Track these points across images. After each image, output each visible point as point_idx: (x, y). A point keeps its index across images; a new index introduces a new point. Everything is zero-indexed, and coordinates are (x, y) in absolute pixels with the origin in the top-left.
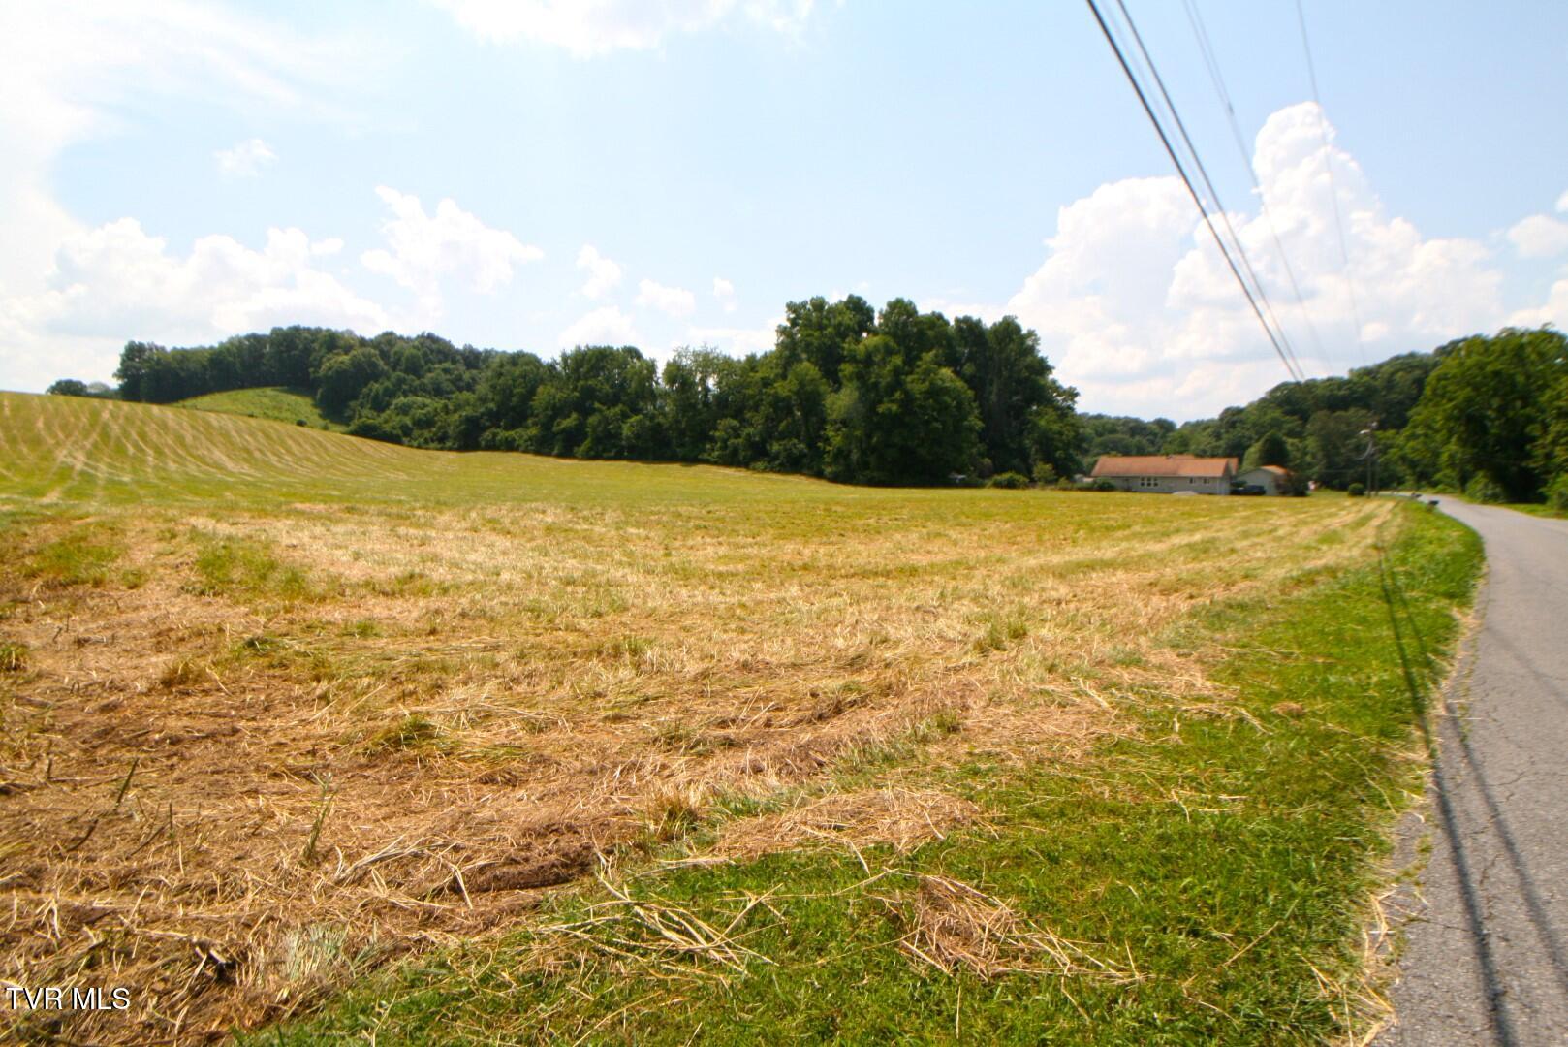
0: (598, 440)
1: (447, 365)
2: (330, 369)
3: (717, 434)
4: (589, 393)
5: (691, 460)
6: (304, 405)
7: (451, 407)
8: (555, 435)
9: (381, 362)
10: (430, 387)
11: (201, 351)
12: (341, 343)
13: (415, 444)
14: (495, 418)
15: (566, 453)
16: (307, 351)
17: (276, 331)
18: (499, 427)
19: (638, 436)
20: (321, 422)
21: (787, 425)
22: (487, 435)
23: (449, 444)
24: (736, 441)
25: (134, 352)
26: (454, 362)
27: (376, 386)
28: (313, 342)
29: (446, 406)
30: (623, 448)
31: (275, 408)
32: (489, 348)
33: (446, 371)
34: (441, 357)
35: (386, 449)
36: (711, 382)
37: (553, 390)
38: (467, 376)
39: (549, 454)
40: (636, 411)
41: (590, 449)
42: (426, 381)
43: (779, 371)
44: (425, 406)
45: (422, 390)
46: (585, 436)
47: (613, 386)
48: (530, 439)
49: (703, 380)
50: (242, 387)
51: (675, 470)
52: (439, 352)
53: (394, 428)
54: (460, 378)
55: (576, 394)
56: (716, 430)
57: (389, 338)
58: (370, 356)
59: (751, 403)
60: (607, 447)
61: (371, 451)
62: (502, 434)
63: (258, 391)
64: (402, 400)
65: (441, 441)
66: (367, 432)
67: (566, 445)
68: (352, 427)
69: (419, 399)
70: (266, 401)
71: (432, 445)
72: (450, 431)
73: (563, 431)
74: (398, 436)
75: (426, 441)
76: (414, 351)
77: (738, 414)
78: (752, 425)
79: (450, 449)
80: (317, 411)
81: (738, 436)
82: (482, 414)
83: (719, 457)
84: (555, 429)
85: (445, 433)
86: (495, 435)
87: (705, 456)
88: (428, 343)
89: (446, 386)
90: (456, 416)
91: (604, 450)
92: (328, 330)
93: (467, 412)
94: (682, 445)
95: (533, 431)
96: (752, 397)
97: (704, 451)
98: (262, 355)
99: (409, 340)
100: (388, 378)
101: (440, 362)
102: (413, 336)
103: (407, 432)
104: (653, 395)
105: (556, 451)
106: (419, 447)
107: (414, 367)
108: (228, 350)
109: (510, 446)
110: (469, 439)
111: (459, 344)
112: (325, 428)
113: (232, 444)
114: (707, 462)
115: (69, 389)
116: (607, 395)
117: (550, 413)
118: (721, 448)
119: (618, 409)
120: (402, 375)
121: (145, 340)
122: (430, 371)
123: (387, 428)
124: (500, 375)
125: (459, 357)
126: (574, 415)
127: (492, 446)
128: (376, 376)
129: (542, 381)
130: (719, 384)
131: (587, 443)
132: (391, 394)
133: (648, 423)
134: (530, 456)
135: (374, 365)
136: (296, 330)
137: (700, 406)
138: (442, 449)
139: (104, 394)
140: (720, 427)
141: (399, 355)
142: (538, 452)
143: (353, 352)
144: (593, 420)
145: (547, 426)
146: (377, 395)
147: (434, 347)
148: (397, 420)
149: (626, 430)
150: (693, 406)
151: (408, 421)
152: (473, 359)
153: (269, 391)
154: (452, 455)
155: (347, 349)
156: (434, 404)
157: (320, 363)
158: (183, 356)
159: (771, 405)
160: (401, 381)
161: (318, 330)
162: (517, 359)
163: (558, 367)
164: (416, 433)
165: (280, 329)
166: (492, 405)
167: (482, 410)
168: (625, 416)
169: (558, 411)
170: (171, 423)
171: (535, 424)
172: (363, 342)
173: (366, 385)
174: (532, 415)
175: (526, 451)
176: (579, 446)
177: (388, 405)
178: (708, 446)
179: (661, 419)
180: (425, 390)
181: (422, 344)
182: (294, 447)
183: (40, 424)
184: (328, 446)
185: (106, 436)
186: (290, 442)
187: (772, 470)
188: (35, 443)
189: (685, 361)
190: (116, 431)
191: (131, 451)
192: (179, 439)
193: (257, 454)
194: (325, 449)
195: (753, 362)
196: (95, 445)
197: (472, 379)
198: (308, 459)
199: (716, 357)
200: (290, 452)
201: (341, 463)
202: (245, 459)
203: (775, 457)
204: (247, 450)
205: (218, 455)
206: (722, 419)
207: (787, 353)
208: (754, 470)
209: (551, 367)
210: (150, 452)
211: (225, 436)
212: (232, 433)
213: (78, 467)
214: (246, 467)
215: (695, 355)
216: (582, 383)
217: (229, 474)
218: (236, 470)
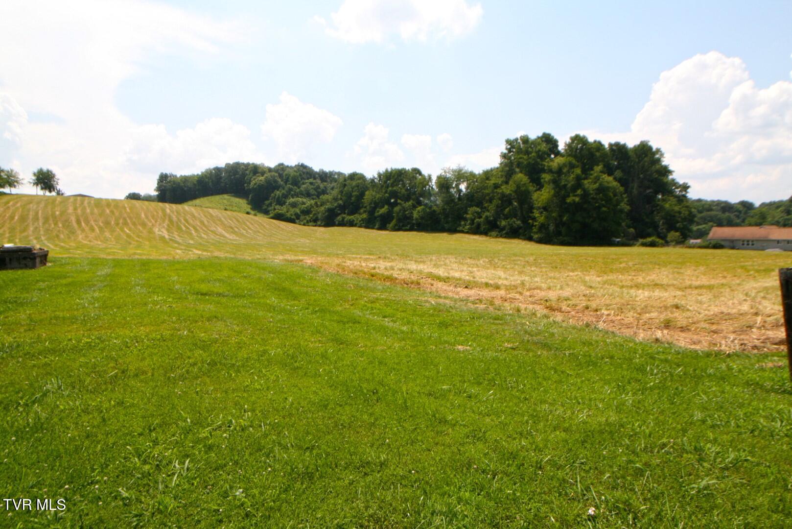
0: (399, 220)
1: (311, 180)
2: (255, 184)
3: (468, 216)
4: (394, 194)
5: (453, 230)
6: (243, 203)
7: (319, 203)
8: (376, 218)
9: (280, 180)
10: (304, 192)
11: (193, 176)
12: (260, 170)
13: (302, 223)
14: (343, 208)
15: (383, 227)
16: (244, 175)
17: (227, 165)
18: (345, 213)
19: (422, 218)
20: (253, 212)
21: (510, 210)
22: (339, 218)
23: (319, 223)
24: (479, 220)
25: (163, 178)
26: (315, 179)
27: (278, 192)
28: (246, 170)
29: (316, 203)
30: (414, 224)
31: (230, 205)
32: (332, 170)
33: (311, 183)
34: (308, 176)
35: (290, 226)
36: (463, 187)
37: (374, 193)
38: (322, 186)
39: (373, 228)
40: (419, 203)
41: (396, 225)
42: (302, 189)
43: (504, 179)
44: (304, 203)
45: (300, 194)
46: (393, 218)
47: (407, 190)
48: (362, 220)
49: (457, 186)
50: (212, 195)
51: (445, 235)
52: (307, 173)
53: (291, 215)
54: (318, 187)
55: (387, 195)
56: (467, 214)
57: (281, 168)
58: (274, 176)
59: (487, 198)
60: (405, 224)
61: (281, 226)
62: (348, 218)
63: (221, 196)
64: (292, 200)
65: (315, 222)
66: (279, 217)
67: (383, 223)
68: (271, 215)
69: (300, 199)
70: (225, 201)
71: (310, 224)
72: (320, 216)
73: (381, 216)
74: (294, 219)
75: (308, 222)
76: (295, 173)
77: (479, 204)
78: (488, 211)
79: (320, 226)
80: (250, 206)
81: (480, 217)
82: (336, 207)
83: (469, 229)
84: (376, 214)
85: (317, 217)
86: (343, 218)
87: (461, 228)
88: (301, 168)
89: (312, 192)
90: (322, 208)
91: (403, 226)
92: (253, 164)
93: (328, 206)
94: (447, 222)
95: (365, 216)
96: (488, 194)
97: (460, 225)
98: (221, 178)
99: (291, 167)
100: (284, 189)
101: (308, 179)
102: (293, 165)
103: (298, 217)
104: (429, 194)
105: (377, 226)
106: (304, 225)
107: (296, 183)
108: (206, 176)
109: (351, 224)
110: (330, 220)
111: (316, 169)
112: (255, 215)
113: (223, 224)
114: (462, 232)
115: (134, 197)
116: (404, 195)
117: (373, 205)
118: (470, 224)
119: (410, 203)
120: (291, 186)
122: (303, 184)
123: (288, 215)
124: (345, 185)
125: (317, 176)
126: (386, 207)
127: (342, 224)
128: (277, 188)
129: (367, 189)
130: (467, 188)
131: (394, 222)
132: (285, 196)
133: (428, 210)
134: (363, 229)
135: (276, 181)
136: (237, 165)
137: (456, 200)
138: (315, 226)
139: (150, 199)
140: (469, 212)
141: (288, 176)
142: (367, 227)
143: (266, 175)
144: (397, 209)
145: (372, 212)
146: (279, 197)
147: (304, 170)
148: (292, 211)
149: (415, 215)
150: (453, 200)
151: (298, 211)
152: (324, 177)
153: (226, 196)
154: (322, 229)
155: (263, 174)
156: (309, 202)
157: (250, 181)
158: (185, 179)
159: (499, 199)
160: (290, 190)
161: (248, 164)
162: (353, 176)
163: (376, 180)
164: (302, 217)
165: (229, 164)
166: (341, 202)
167: (336, 205)
168: (414, 207)
169: (377, 205)
171: (365, 212)
172: (270, 170)
173: (273, 192)
174: (362, 207)
175: (360, 227)
176: (390, 223)
177: (284, 203)
178: (463, 223)
179: (435, 208)
180: (302, 195)
181: (298, 169)
182: (251, 226)
183: (143, 216)
184: (265, 225)
185: (171, 220)
186: (248, 223)
187: (501, 236)
188: (144, 225)
189: (448, 175)
190: (175, 219)
191: (184, 228)
192: (202, 222)
193: (236, 230)
194: (264, 226)
195: (487, 174)
196: (168, 225)
197: (325, 187)
198: (259, 232)
199: (466, 173)
200: (249, 228)
201: (274, 234)
202: (232, 232)
203: (503, 229)
204: (232, 228)
205: (220, 230)
206: (470, 207)
207: (507, 168)
208: (490, 236)
209: (373, 180)
210: (192, 229)
211: (220, 220)
212: (223, 219)
213: (167, 237)
214: (234, 235)
215: (454, 171)
216: (390, 188)
217: (230, 240)
218: (231, 237)
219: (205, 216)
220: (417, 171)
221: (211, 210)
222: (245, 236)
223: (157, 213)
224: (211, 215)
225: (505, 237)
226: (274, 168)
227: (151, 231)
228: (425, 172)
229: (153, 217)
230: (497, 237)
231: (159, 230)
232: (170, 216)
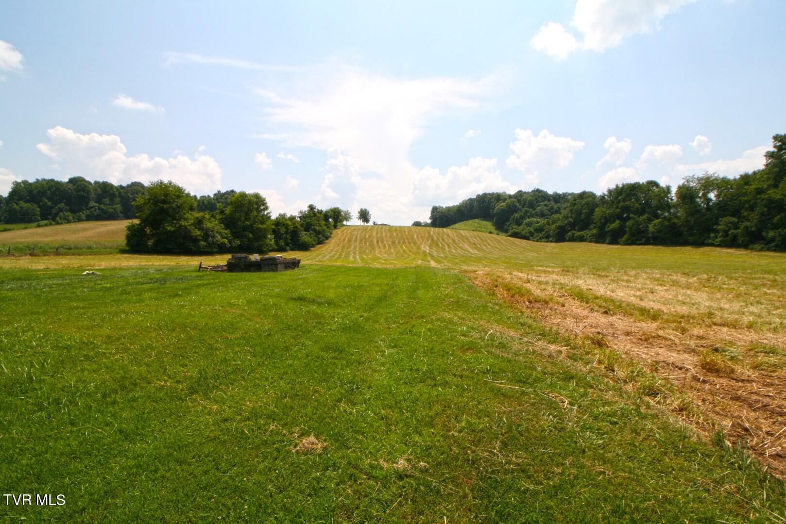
0: (633, 234)
1: (546, 202)
2: (498, 209)
3: (719, 227)
4: (627, 209)
5: (699, 243)
6: (489, 225)
7: (551, 222)
8: (606, 233)
9: (518, 204)
10: (539, 213)
11: (454, 207)
12: (502, 198)
13: (535, 240)
14: (573, 225)
15: (614, 242)
16: (490, 203)
17: (478, 196)
18: (575, 230)
19: (659, 231)
20: (496, 232)
21: (781, 219)
22: (570, 234)
23: (550, 239)
24: (736, 232)
25: (435, 210)
26: (549, 200)
27: (517, 215)
28: (491, 199)
29: (548, 222)
30: (649, 238)
31: (479, 227)
32: (565, 192)
33: (546, 205)
34: (543, 199)
35: (524, 242)
36: (712, 196)
37: (604, 209)
38: (555, 207)
39: (603, 243)
40: (657, 216)
41: (628, 239)
42: (537, 210)
43: (771, 182)
44: (538, 222)
45: (536, 215)
46: (625, 233)
47: (641, 204)
48: (592, 235)
49: (705, 195)
50: (467, 220)
51: (688, 249)
52: (542, 196)
53: (526, 233)
54: (552, 208)
55: (619, 210)
56: (719, 225)
57: (520, 194)
58: (513, 202)
59: (747, 205)
60: (639, 238)
61: (516, 242)
62: (577, 234)
63: (473, 221)
64: (528, 220)
65: (547, 238)
66: (515, 235)
67: (615, 238)
68: (509, 234)
69: (535, 219)
70: (476, 224)
71: (543, 240)
72: (551, 233)
73: (612, 230)
74: (528, 237)
75: (540, 238)
76: (531, 198)
77: (736, 213)
78: (749, 220)
79: (551, 242)
80: (494, 227)
81: (737, 228)
82: (567, 224)
83: (720, 241)
84: (606, 230)
85: (549, 234)
86: (573, 234)
87: (710, 241)
88: (537, 193)
89: (546, 212)
90: (554, 226)
91: (637, 240)
92: (497, 193)
93: (559, 224)
94: (692, 235)
95: (594, 231)
96: (748, 202)
97: (709, 238)
98: (473, 207)
99: (528, 193)
100: (521, 211)
101: (543, 201)
102: (530, 191)
103: (531, 234)
104: (668, 206)
105: (607, 241)
106: (537, 241)
107: (532, 205)
108: (462, 206)
109: (582, 239)
110: (560, 236)
111: (550, 192)
112: (498, 234)
113: (470, 242)
114: (712, 245)
115: (417, 224)
116: (637, 209)
117: (603, 221)
118: (722, 236)
119: (645, 217)
120: (527, 209)
121: (437, 205)
122: (538, 206)
123: (523, 233)
124: (575, 204)
125: (551, 198)
126: (617, 222)
127: (572, 240)
128: (516, 211)
129: (597, 206)
130: (718, 196)
131: (626, 236)
132: (523, 218)
133: (666, 223)
134: (593, 244)
135: (515, 206)
136: (485, 195)
137: (704, 211)
138: (547, 242)
139: (426, 225)
140: (721, 223)
141: (525, 200)
142: (597, 242)
143: (507, 201)
144: (629, 223)
145: (602, 228)
146: (517, 219)
147: (540, 195)
148: (527, 229)
149: (651, 228)
150: (699, 211)
151: (532, 229)
152: (558, 198)
153: (476, 220)
154: (553, 244)
155: (504, 200)
156: (542, 221)
157: (495, 207)
158: (449, 209)
159: (765, 206)
160: (527, 212)
161: (493, 194)
162: (583, 195)
163: (606, 197)
164: (535, 235)
165: (479, 195)
166: (571, 220)
167: (566, 222)
168: (650, 220)
169: (607, 220)
170: (450, 235)
171: (595, 227)
172: (510, 196)
173: (512, 214)
174: (592, 223)
175: (590, 241)
176: (621, 238)
177: (522, 223)
178: (712, 235)
179: (675, 220)
180: (537, 215)
181: (535, 194)
182: (490, 242)
183: (415, 237)
184: (502, 241)
185: (433, 240)
186: (488, 241)
187: (769, 250)
188: (415, 243)
189: (692, 184)
190: (435, 238)
191: (441, 245)
192: (454, 241)
193: (478, 246)
194: (501, 243)
195: (746, 179)
196: (430, 243)
197: (558, 207)
198: (496, 247)
199: (716, 179)
200: (489, 245)
201: (509, 249)
202: (475, 248)
203: (772, 240)
204: (475, 244)
205: (466, 246)
206: (723, 217)
207: (777, 169)
208: (752, 249)
209: (602, 197)
210: (446, 245)
211: (467, 238)
212: (470, 238)
213: (428, 251)
214: (476, 251)
215: (699, 179)
216: (622, 204)
217: (472, 254)
218: (473, 252)
219: (457, 236)
220: (653, 184)
221: (462, 232)
222: (484, 250)
223: (424, 234)
224: (462, 235)
225: (775, 251)
226: (513, 195)
227: (419, 248)
228: (663, 184)
229: (422, 237)
230: (761, 250)
231: (424, 247)
232: (432, 237)
